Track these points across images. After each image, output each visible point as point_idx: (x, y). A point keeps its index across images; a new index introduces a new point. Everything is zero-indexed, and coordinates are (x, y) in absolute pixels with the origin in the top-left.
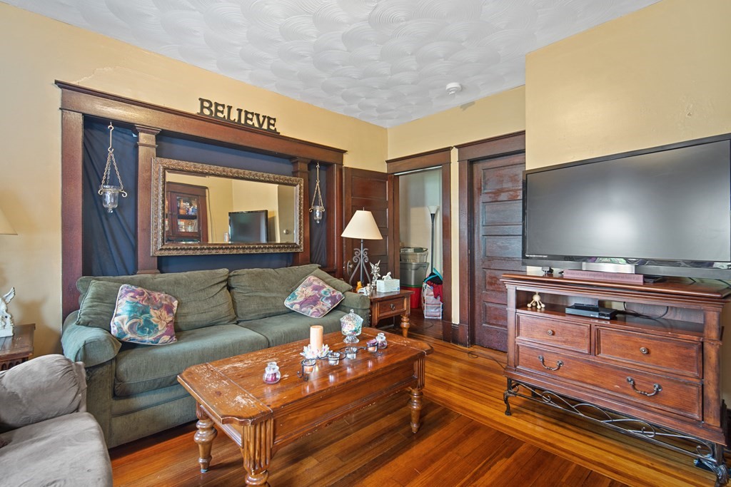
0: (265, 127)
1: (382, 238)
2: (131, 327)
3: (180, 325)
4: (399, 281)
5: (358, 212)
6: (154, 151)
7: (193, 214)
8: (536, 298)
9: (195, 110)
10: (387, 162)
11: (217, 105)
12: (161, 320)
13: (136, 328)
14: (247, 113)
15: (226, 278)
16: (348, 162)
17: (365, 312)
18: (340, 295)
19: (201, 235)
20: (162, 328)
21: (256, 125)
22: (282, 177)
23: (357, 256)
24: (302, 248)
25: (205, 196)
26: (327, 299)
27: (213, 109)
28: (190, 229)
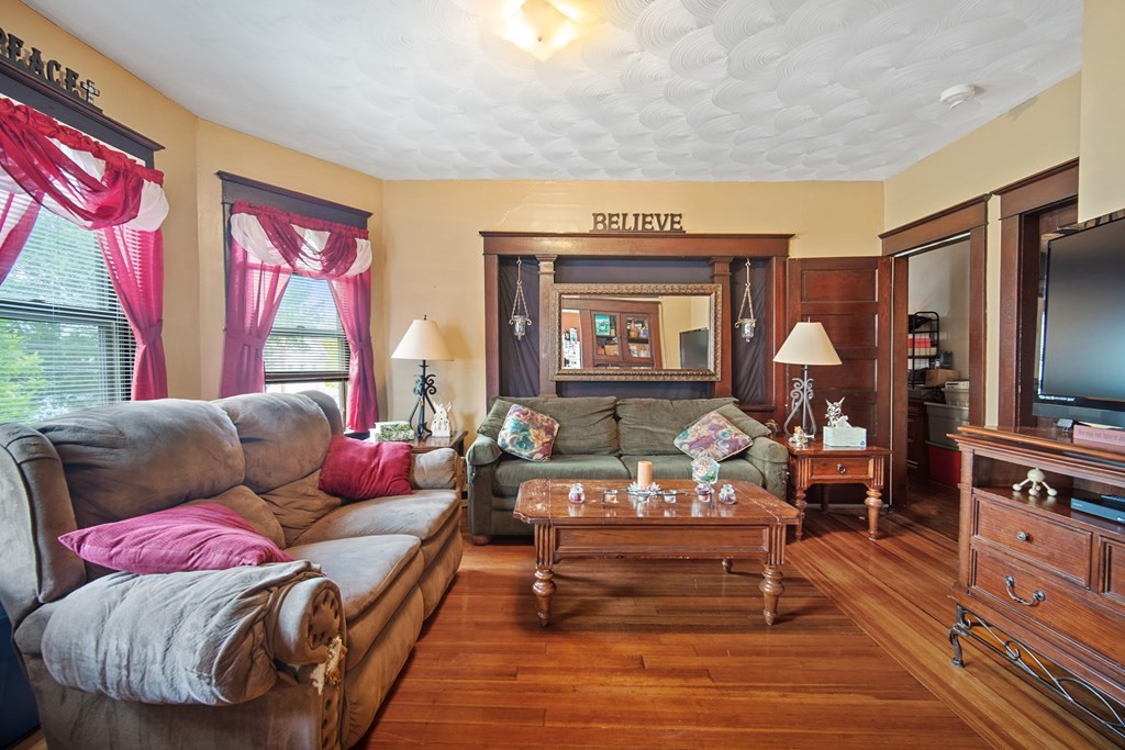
0: (668, 228)
1: (840, 363)
2: (512, 440)
3: (560, 448)
4: (865, 430)
5: (800, 326)
6: (552, 278)
7: (644, 337)
8: (1034, 476)
9: (588, 227)
10: (882, 236)
11: (611, 216)
12: (538, 439)
13: (515, 442)
14: (645, 216)
15: (611, 406)
16: (796, 251)
17: (777, 468)
18: (744, 441)
19: (655, 360)
20: (537, 446)
21: (657, 228)
22: (690, 286)
23: (798, 389)
24: (719, 376)
25: (658, 313)
26: (725, 442)
27: (607, 222)
28: (643, 354)
